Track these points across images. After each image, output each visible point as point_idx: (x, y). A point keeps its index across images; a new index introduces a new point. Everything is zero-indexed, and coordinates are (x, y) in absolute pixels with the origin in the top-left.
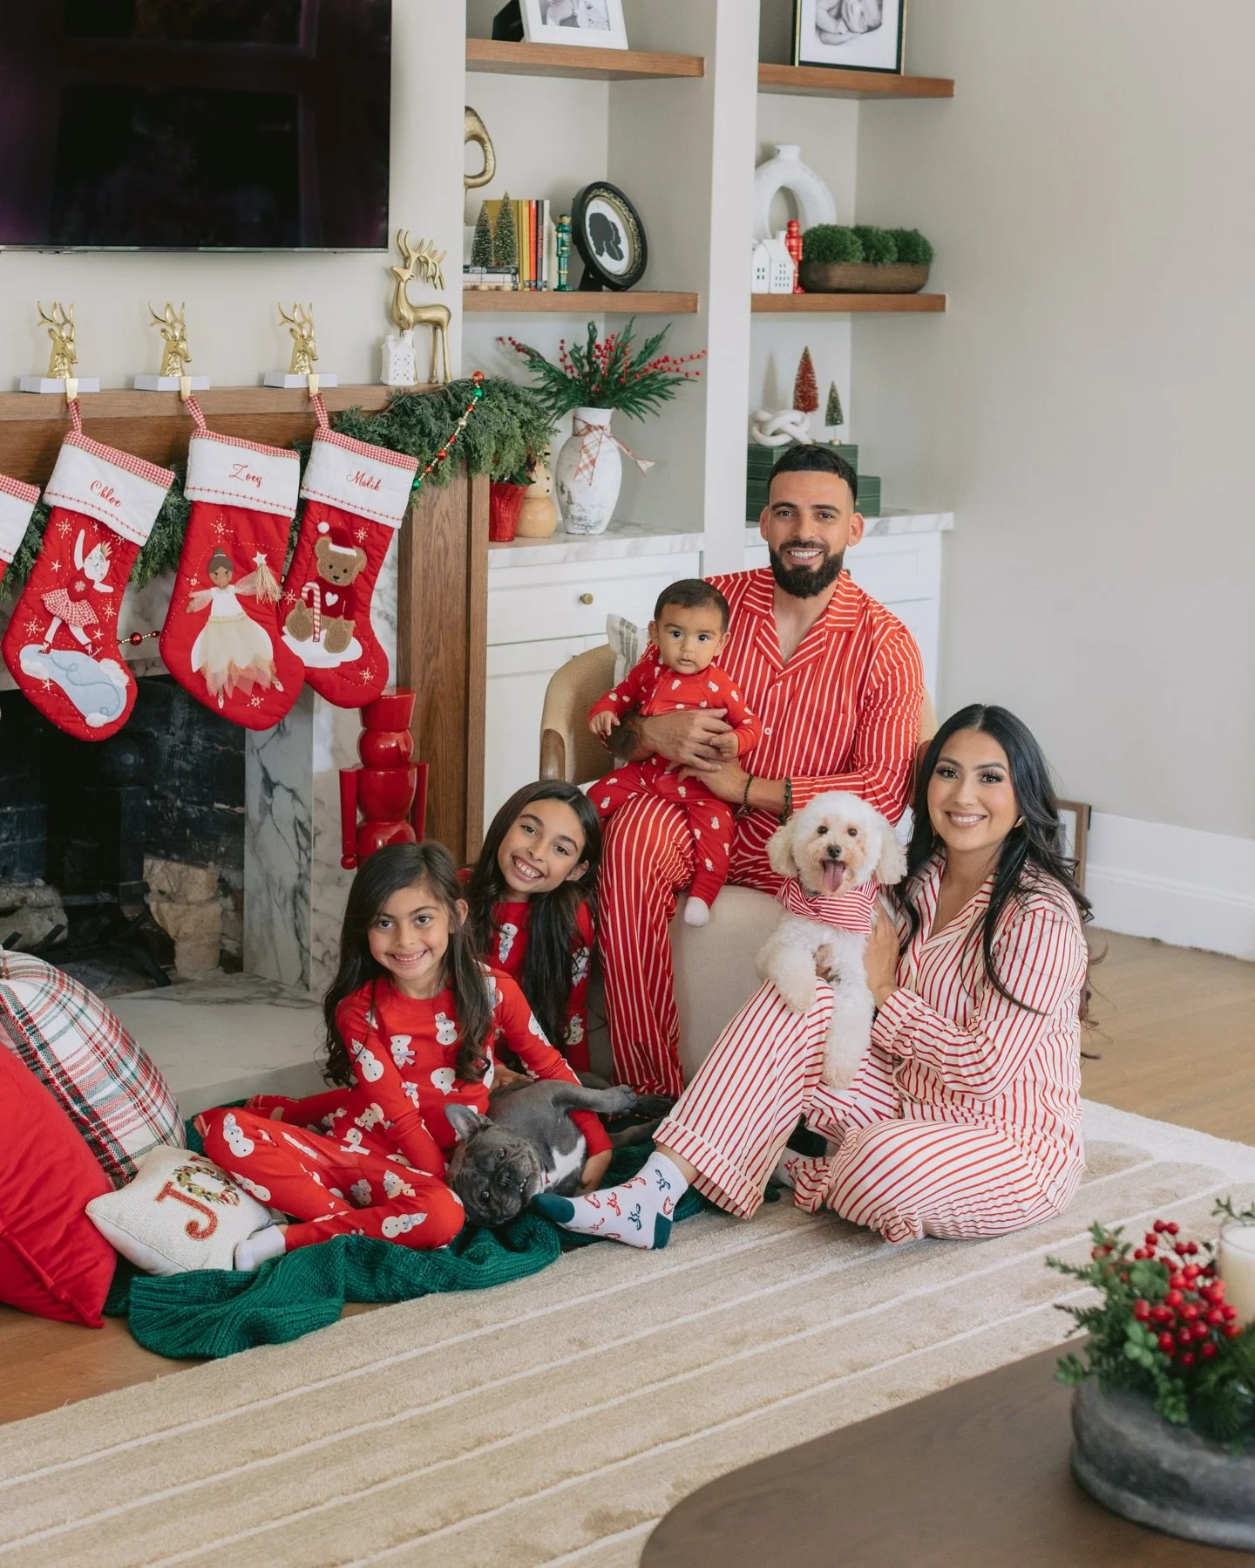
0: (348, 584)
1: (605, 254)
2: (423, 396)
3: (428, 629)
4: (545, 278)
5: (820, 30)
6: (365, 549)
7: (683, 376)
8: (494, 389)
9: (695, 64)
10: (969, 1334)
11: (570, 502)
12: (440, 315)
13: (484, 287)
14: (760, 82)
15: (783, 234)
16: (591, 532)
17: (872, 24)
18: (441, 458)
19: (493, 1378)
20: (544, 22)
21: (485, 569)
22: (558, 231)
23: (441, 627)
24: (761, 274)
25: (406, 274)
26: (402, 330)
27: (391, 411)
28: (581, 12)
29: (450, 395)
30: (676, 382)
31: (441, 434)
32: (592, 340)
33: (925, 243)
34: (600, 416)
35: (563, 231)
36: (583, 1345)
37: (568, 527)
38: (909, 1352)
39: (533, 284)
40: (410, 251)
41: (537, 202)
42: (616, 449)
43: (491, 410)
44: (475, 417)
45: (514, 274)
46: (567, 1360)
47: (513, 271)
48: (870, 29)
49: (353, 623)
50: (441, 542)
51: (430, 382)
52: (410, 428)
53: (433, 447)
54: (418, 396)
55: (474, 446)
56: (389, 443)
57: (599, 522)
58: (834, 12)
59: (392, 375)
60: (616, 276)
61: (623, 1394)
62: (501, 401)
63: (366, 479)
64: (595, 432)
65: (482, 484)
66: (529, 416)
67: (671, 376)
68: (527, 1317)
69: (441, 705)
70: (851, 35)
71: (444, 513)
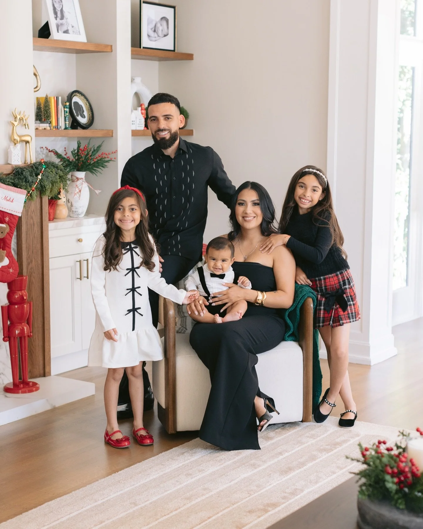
0: (3, 237)
1: (79, 116)
2: (25, 168)
3: (28, 253)
4: (60, 125)
5: (149, 36)
6: (8, 224)
7: (110, 159)
8: (49, 165)
9: (110, 47)
10: (267, 488)
11: (72, 206)
12: (28, 139)
13: (41, 128)
14: (132, 54)
15: (140, 108)
16: (80, 216)
17: (166, 34)
18: (33, 190)
19: (108, 519)
20: (58, 32)
21: (48, 230)
22: (64, 108)
23: (33, 252)
24: (133, 123)
25: (16, 123)
26: (15, 144)
27: (14, 174)
28: (70, 28)
29: (34, 167)
30: (107, 162)
31: (33, 182)
32: (79, 147)
33: (186, 111)
34: (81, 175)
35: (67, 108)
36: (135, 504)
37: (72, 214)
38: (249, 496)
39: (57, 127)
40: (17, 115)
41: (57, 97)
42: (87, 186)
43: (49, 172)
44: (44, 175)
45: (49, 124)
46: (131, 511)
47: (49, 122)
48: (165, 36)
49: (5, 251)
50: (32, 221)
51: (25, 163)
52: (22, 179)
53: (31, 186)
54: (23, 168)
55: (44, 186)
56: (15, 185)
57: (82, 213)
58: (153, 29)
59: (13, 161)
60: (84, 124)
61: (156, 520)
62: (52, 169)
63: (8, 198)
64: (80, 180)
65: (46, 200)
66: (62, 175)
67: (106, 159)
68: (112, 497)
69: (34, 280)
70: (159, 38)
71: (33, 211)
